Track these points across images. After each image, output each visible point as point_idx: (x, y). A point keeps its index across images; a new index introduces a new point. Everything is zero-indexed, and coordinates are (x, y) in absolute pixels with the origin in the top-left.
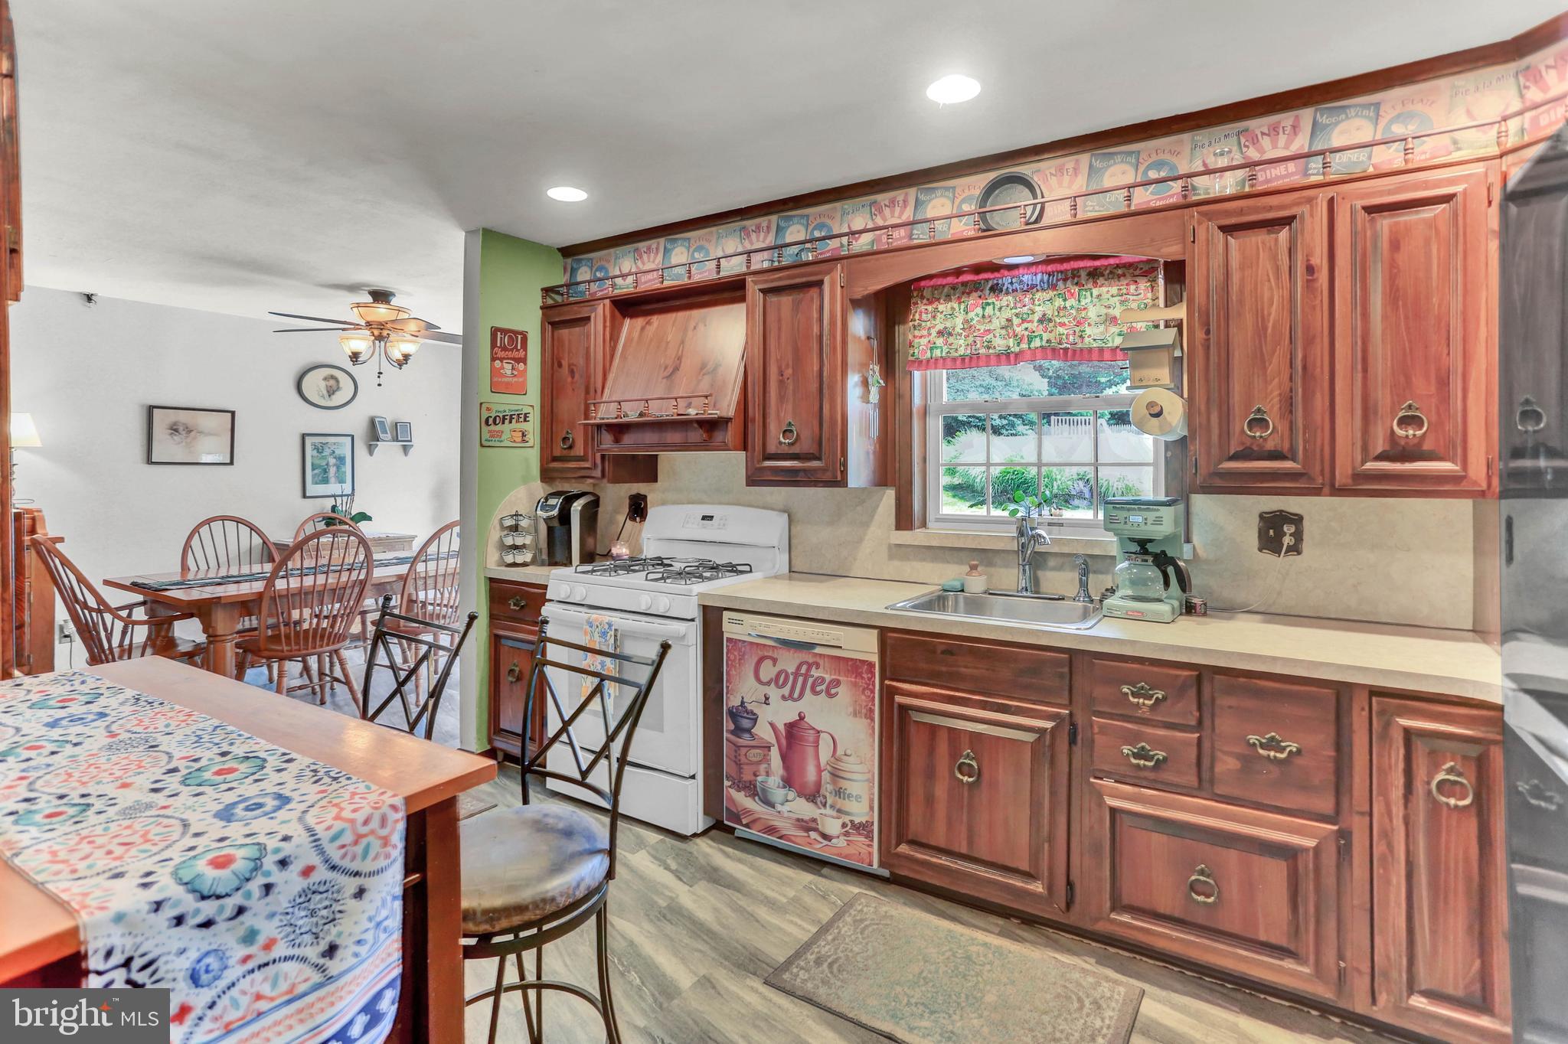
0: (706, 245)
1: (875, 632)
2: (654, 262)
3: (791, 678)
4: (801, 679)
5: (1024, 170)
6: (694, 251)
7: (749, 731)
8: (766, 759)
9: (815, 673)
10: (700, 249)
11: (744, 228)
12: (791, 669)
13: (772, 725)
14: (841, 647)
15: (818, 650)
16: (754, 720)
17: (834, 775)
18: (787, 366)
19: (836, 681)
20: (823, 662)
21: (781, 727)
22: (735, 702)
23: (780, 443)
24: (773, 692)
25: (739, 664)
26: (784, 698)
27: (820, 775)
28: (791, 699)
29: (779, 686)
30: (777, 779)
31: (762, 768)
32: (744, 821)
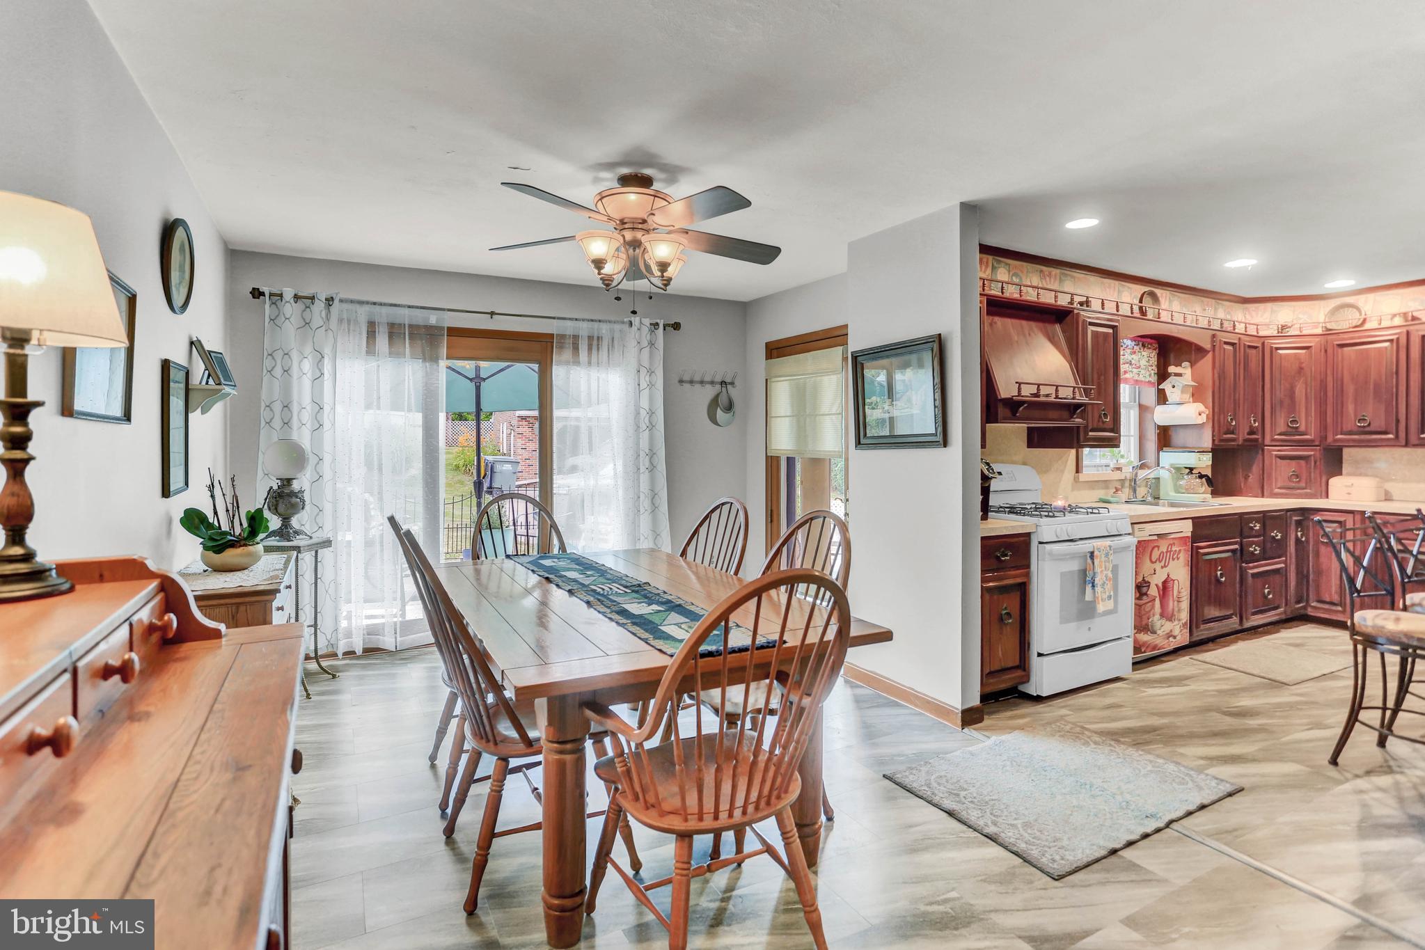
0: (1020, 274)
1: (1191, 520)
2: (985, 272)
3: (1165, 554)
4: (1168, 554)
5: (1158, 292)
6: (1013, 275)
7: (1146, 594)
8: (1153, 607)
9: (1174, 549)
10: (1015, 275)
11: (1041, 271)
12: (1165, 550)
13: (1156, 585)
14: (1182, 532)
15: (1173, 536)
16: (1149, 586)
17: (1179, 602)
18: (1101, 375)
19: (1180, 550)
20: (1176, 542)
21: (1160, 585)
22: (1140, 579)
23: (1099, 421)
24: (1158, 566)
25: (1143, 556)
26: (1162, 567)
27: (1173, 604)
28: (1165, 566)
29: (1160, 562)
30: (1157, 616)
31: (1152, 613)
32: (1143, 650)
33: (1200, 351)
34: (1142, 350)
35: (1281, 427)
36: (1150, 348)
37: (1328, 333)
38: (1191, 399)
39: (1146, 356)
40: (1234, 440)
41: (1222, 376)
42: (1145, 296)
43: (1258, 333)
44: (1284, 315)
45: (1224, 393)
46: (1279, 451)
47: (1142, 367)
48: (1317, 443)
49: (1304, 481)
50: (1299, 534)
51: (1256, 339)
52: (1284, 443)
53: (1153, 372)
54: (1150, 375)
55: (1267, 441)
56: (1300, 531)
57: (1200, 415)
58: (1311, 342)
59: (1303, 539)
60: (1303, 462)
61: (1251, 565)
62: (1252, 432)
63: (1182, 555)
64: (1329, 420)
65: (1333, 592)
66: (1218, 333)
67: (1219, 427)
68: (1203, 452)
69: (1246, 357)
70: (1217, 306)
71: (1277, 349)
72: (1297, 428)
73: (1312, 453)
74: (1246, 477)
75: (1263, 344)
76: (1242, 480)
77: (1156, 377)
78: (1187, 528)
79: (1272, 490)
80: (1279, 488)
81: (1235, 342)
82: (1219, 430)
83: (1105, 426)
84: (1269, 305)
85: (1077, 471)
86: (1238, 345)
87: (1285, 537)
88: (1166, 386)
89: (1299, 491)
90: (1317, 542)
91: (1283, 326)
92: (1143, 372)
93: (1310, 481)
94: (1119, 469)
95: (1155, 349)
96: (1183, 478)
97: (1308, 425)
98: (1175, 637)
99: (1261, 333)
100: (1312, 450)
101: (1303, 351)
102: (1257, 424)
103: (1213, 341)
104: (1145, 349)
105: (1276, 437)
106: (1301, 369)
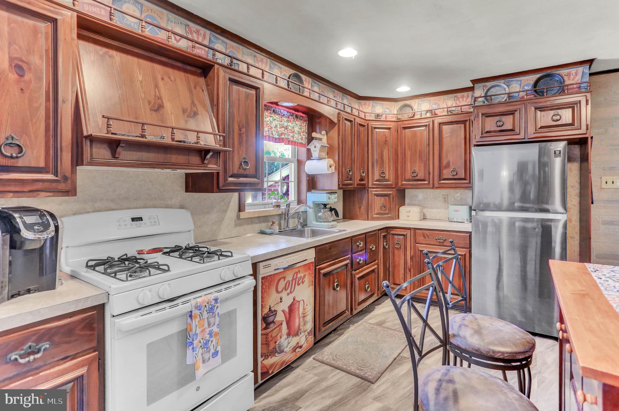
1: (316, 248)
3: (291, 282)
4: (294, 281)
7: (273, 322)
8: (280, 330)
9: (299, 276)
11: (187, 25)
12: (290, 279)
13: (283, 311)
14: (307, 260)
16: (276, 314)
17: (304, 317)
18: (243, 126)
19: (305, 275)
20: (300, 269)
21: (287, 310)
22: (266, 310)
23: (240, 168)
24: (284, 295)
25: (268, 289)
26: (288, 294)
27: (299, 321)
28: (291, 292)
29: (286, 290)
30: (285, 336)
31: (279, 336)
32: (270, 372)
33: (332, 123)
34: (296, 120)
35: (377, 177)
36: (301, 120)
37: (399, 121)
38: (327, 157)
39: (298, 125)
40: (351, 184)
41: (344, 141)
42: (292, 76)
43: (365, 118)
44: (379, 108)
45: (345, 152)
46: (376, 191)
47: (296, 132)
48: (394, 186)
49: (387, 210)
50: (385, 244)
51: (364, 121)
52: (378, 187)
53: (304, 137)
54: (302, 139)
55: (370, 186)
56: (385, 242)
57: (330, 167)
58: (391, 125)
59: (387, 247)
60: (387, 198)
61: (358, 271)
62: (362, 180)
63: (307, 279)
64: (399, 172)
65: (401, 277)
66: (341, 112)
67: (342, 176)
68: (332, 193)
69: (359, 131)
70: (343, 98)
71: (375, 128)
72: (384, 177)
73: (392, 192)
74: (360, 207)
75: (368, 124)
76: (358, 209)
77: (306, 140)
78: (311, 255)
79: (372, 216)
80: (376, 214)
81: (352, 120)
82: (342, 178)
83: (247, 172)
84: (371, 102)
85: (240, 210)
86: (353, 121)
87: (377, 247)
88: (311, 147)
89: (385, 216)
90: (394, 248)
91: (377, 115)
92: (296, 136)
93: (391, 209)
94: (278, 206)
95: (305, 121)
96: (321, 212)
97: (390, 175)
98: (301, 347)
99: (367, 118)
100: (391, 191)
101: (387, 131)
102: (364, 175)
103: (338, 117)
104: (298, 119)
105: (375, 182)
106: (386, 141)
